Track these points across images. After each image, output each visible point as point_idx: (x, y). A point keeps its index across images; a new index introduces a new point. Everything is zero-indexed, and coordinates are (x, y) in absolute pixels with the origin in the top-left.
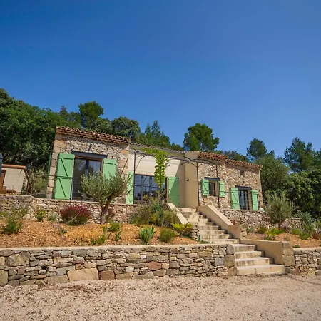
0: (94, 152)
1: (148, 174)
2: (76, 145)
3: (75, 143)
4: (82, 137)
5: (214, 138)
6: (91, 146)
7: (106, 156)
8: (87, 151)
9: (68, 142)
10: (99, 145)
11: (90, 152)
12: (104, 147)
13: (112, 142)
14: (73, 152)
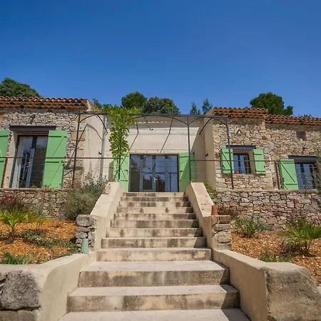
0: (38, 125)
1: (149, 152)
2: (15, 118)
3: (14, 116)
4: (22, 107)
5: (285, 108)
6: (34, 117)
7: (54, 128)
8: (28, 125)
9: (6, 115)
10: (45, 114)
11: (34, 124)
12: (52, 116)
13: (63, 108)
14: (12, 127)
